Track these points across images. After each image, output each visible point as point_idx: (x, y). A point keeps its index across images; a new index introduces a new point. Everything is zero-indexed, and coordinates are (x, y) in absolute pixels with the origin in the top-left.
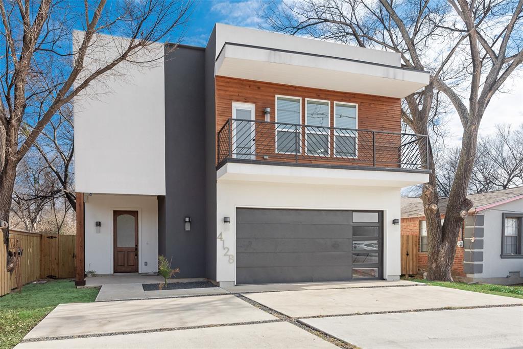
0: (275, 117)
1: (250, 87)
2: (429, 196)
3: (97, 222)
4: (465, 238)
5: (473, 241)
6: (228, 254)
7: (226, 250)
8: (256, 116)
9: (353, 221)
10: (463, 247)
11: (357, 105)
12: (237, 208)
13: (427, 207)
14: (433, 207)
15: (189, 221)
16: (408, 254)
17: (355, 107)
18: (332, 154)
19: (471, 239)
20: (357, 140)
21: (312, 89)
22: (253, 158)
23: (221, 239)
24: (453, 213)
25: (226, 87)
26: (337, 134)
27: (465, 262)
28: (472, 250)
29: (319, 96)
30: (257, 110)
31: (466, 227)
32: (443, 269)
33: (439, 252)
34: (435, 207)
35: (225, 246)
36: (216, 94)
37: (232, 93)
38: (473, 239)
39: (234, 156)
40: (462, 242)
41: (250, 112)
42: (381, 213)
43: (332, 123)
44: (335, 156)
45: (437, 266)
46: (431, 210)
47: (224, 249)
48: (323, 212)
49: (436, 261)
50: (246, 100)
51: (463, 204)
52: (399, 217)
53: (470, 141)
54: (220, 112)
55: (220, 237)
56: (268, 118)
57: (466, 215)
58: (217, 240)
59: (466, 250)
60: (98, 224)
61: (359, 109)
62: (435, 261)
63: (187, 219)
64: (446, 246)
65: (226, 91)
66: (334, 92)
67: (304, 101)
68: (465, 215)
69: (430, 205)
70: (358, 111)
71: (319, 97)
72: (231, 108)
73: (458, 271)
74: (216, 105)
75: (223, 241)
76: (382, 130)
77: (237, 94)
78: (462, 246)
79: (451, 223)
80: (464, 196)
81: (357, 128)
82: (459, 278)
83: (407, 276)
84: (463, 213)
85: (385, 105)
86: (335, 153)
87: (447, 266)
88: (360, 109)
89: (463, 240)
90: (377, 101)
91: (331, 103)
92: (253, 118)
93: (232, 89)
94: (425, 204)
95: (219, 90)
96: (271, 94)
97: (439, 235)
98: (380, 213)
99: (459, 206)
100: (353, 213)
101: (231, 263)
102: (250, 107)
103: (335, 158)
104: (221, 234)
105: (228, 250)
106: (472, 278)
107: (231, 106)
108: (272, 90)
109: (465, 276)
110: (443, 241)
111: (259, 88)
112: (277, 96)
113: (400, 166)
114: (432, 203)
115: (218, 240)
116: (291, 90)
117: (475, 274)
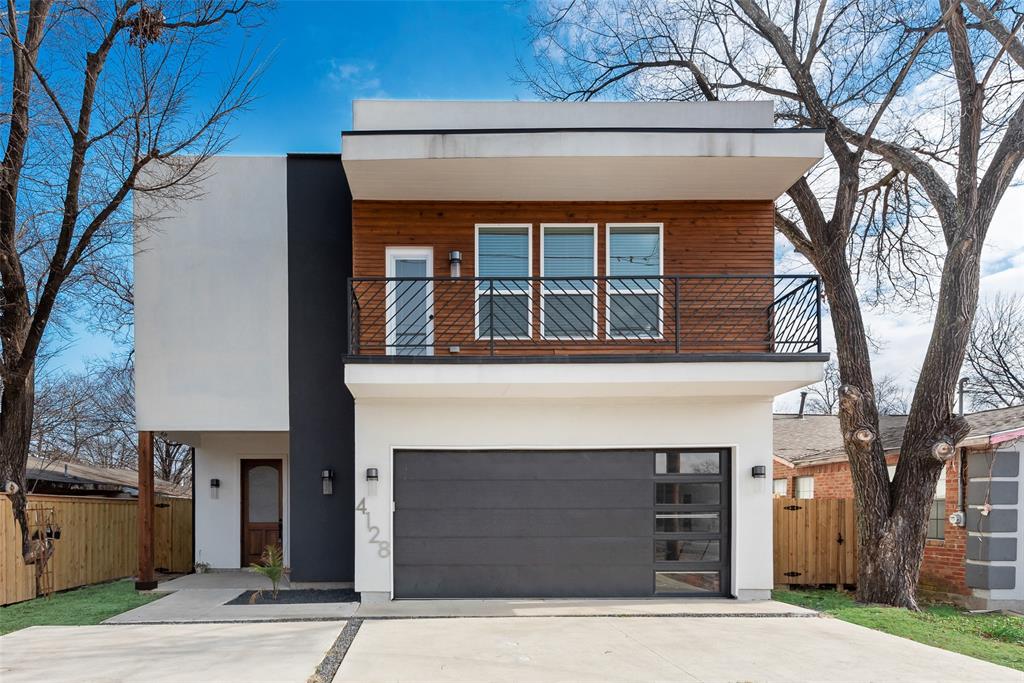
0: (474, 269)
1: (421, 214)
2: (851, 412)
3: (212, 481)
4: (970, 507)
5: (985, 513)
6: (376, 539)
7: (374, 532)
8: (436, 270)
9: (657, 472)
10: (964, 527)
11: (661, 225)
12: (396, 451)
13: (848, 436)
14: (861, 437)
15: (330, 477)
16: (840, 541)
17: (656, 231)
18: (602, 332)
19: (980, 507)
20: (661, 299)
21: (555, 203)
22: (430, 352)
23: (364, 510)
24: (916, 450)
25: (375, 219)
26: (615, 292)
27: (968, 561)
28: (985, 535)
29: (571, 215)
30: (436, 259)
31: (972, 480)
32: (890, 577)
33: (879, 538)
34: (866, 436)
35: (371, 525)
36: (353, 236)
37: (386, 231)
38: (985, 510)
39: (390, 351)
40: (962, 514)
41: (424, 262)
42: (726, 454)
43: (602, 268)
44: (608, 338)
45: (876, 571)
46: (858, 444)
47: (370, 529)
48: (585, 455)
49: (873, 560)
50: (413, 241)
51: (941, 428)
52: (768, 461)
53: (957, 277)
54: (361, 269)
55: (361, 507)
56: (456, 272)
57: (949, 452)
58: (357, 512)
59: (971, 534)
60: (216, 483)
61: (667, 234)
62: (872, 558)
63: (326, 474)
64: (897, 524)
65: (373, 227)
66: (607, 203)
67: (536, 230)
68: (946, 454)
69: (854, 431)
70: (664, 239)
71: (571, 219)
72: (384, 259)
73: (954, 582)
74: (354, 256)
75: (368, 514)
76: (725, 272)
77: (395, 232)
78: (962, 525)
79: (911, 473)
80: (943, 409)
81: (662, 274)
82: (954, 599)
83: (839, 588)
84: (940, 449)
85: (733, 218)
86: (608, 330)
87: (900, 571)
88: (670, 234)
89: (963, 510)
90: (713, 210)
91: (599, 227)
92: (430, 273)
93: (385, 223)
94: (844, 430)
95: (358, 227)
96: (469, 224)
97: (882, 500)
98: (724, 453)
99: (930, 432)
100: (657, 455)
101: (384, 557)
102: (424, 254)
103: (609, 341)
104: (363, 502)
105: (378, 532)
106: (986, 600)
107: (384, 255)
108: (468, 216)
109: (969, 594)
110: (891, 513)
111: (441, 214)
112: (477, 226)
113: (770, 349)
114: (859, 427)
115: (358, 514)
116: (509, 211)
117: (993, 591)
